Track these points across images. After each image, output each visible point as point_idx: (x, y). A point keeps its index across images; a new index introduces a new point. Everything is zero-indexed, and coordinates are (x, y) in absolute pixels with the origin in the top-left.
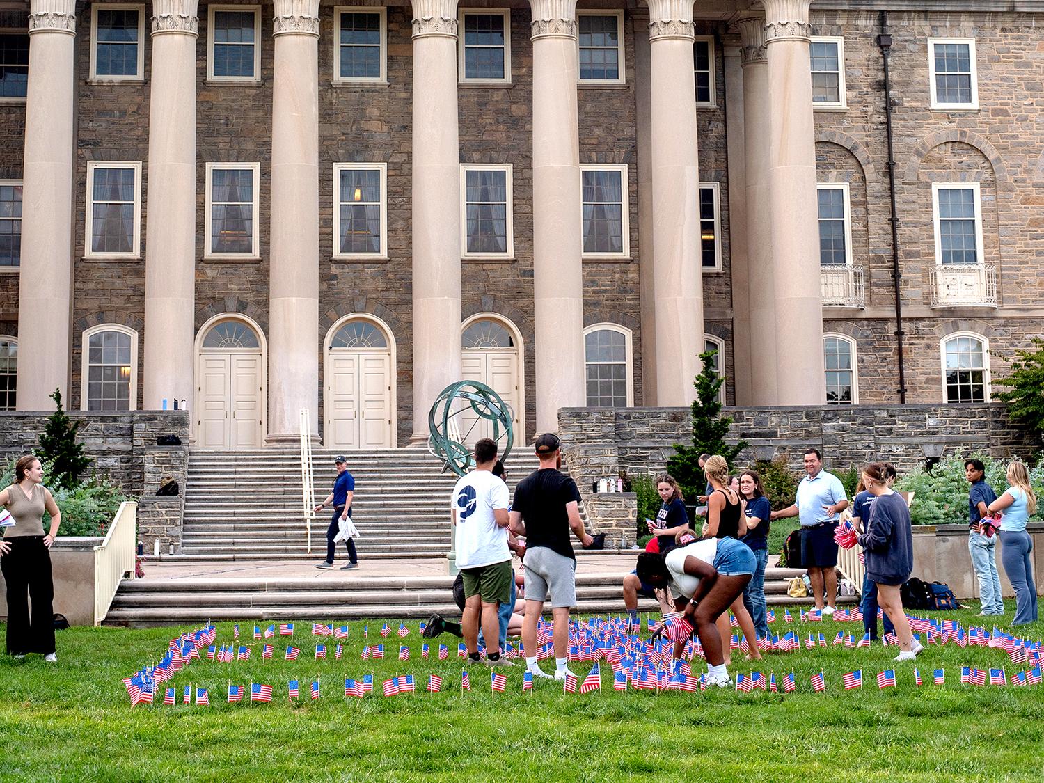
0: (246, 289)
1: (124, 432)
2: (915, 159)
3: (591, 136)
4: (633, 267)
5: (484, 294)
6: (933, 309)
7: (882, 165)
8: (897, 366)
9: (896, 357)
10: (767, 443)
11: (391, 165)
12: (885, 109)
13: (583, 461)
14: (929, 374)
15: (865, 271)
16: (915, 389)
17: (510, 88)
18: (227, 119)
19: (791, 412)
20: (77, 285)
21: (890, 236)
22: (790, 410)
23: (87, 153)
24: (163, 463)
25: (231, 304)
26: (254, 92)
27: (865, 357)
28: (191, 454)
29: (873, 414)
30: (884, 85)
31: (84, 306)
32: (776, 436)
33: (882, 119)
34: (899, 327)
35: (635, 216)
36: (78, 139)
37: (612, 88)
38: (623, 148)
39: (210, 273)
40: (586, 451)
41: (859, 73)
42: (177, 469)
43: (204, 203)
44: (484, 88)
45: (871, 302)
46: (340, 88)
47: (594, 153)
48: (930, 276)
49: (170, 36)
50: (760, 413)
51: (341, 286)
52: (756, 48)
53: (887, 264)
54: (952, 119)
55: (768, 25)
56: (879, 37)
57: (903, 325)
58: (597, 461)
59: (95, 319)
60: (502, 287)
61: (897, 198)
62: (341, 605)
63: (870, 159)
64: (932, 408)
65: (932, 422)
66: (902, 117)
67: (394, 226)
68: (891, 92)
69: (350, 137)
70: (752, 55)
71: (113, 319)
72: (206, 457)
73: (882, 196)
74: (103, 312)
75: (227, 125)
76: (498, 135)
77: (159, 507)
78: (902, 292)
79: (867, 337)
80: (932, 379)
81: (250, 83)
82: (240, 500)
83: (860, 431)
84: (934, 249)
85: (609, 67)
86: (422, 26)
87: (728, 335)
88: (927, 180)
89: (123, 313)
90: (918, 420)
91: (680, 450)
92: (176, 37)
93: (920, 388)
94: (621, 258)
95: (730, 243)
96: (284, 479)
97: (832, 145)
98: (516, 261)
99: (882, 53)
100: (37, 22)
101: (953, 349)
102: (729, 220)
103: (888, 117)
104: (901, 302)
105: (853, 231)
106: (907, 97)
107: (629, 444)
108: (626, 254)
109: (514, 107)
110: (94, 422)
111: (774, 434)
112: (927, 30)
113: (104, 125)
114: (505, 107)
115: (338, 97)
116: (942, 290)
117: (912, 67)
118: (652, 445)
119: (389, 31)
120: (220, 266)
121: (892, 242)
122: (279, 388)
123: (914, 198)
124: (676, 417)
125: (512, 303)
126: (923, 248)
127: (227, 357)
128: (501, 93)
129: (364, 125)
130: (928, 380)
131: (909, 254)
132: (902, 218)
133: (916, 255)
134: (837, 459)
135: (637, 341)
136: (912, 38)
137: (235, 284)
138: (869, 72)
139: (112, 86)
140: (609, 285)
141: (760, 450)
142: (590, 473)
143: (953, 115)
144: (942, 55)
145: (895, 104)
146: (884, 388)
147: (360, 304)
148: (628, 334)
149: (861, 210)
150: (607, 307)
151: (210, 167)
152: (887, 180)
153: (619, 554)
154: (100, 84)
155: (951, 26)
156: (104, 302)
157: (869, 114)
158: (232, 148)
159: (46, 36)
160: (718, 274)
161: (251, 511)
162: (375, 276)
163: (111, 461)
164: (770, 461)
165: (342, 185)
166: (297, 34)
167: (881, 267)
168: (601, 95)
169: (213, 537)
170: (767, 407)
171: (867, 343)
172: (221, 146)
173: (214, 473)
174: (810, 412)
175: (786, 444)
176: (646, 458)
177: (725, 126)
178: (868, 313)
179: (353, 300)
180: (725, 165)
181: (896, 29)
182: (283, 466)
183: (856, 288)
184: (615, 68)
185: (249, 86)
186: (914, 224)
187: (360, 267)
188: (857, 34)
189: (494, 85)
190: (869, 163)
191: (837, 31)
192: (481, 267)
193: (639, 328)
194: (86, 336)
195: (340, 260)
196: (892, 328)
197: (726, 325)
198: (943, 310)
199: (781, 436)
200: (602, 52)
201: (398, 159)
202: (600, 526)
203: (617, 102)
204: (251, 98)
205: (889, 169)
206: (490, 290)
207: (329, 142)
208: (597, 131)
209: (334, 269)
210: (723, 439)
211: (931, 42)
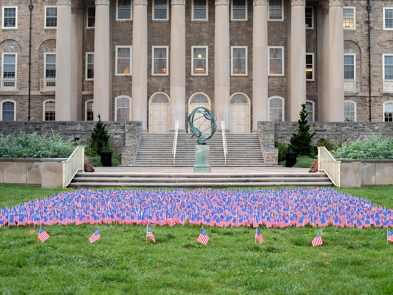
0: (165, 85)
1: (122, 127)
2: (377, 46)
3: (272, 37)
4: (285, 79)
5: (238, 86)
6: (381, 94)
7: (366, 48)
8: (369, 111)
9: (369, 108)
10: (323, 133)
11: (210, 46)
12: (368, 30)
13: (263, 138)
14: (379, 113)
15: (360, 81)
16: (374, 118)
17: (247, 22)
18: (158, 32)
19: (331, 124)
20: (113, 84)
21: (368, 70)
22: (331, 123)
23: (115, 43)
24: (131, 137)
25: (160, 89)
26: (167, 24)
27: (359, 108)
28: (142, 134)
29: (358, 125)
30: (368, 22)
31: (115, 90)
32: (326, 131)
33: (367, 33)
34: (370, 99)
35: (286, 63)
36: (113, 39)
37: (280, 22)
38: (283, 41)
39: (153, 80)
40: (264, 135)
41: (360, 18)
42: (136, 139)
43: (151, 58)
44: (239, 22)
45: (361, 91)
46: (193, 22)
47: (273, 43)
48: (381, 83)
49: (138, 6)
50: (321, 124)
51: (194, 84)
52: (326, 9)
53: (367, 79)
54: (390, 33)
55: (329, 1)
56: (367, 7)
57: (372, 98)
58: (267, 138)
59: (119, 94)
60: (244, 84)
61: (371, 58)
62: (150, 182)
63: (363, 46)
64: (377, 123)
65: (377, 128)
66: (373, 32)
67: (210, 65)
68: (370, 24)
69: (197, 38)
70: (325, 11)
71: (124, 94)
72: (147, 135)
73: (366, 57)
74: (121, 92)
75: (158, 34)
76: (243, 37)
77: (128, 150)
78: (371, 88)
79: (360, 102)
80: (380, 115)
81: (165, 21)
82: (155, 148)
83: (354, 130)
84: (382, 75)
85: (279, 15)
86: (218, 2)
87: (316, 101)
88: (381, 53)
89: (127, 92)
90: (372, 127)
91: (294, 135)
92: (140, 6)
93: (376, 118)
94: (281, 76)
95: (317, 72)
96: (170, 142)
97: (351, 41)
98: (248, 76)
99: (368, 12)
100: (97, 2)
101: (387, 106)
102: (317, 65)
103: (369, 32)
104: (371, 91)
105: (356, 68)
106: (376, 26)
107: (279, 133)
108: (283, 74)
109: (248, 28)
110: (113, 124)
111: (326, 130)
112: (383, 5)
113: (121, 34)
114: (245, 28)
115: (193, 25)
116: (384, 87)
117: (377, 16)
118: (287, 133)
119: (209, 4)
120: (157, 78)
121: (369, 72)
122: (173, 115)
123: (377, 58)
124: (294, 125)
125: (247, 89)
126: (379, 74)
127: (159, 106)
128: (244, 24)
129: (201, 34)
130: (379, 116)
131: (374, 76)
132: (372, 65)
133: (377, 76)
134: (346, 139)
135: (286, 102)
136: (378, 7)
137: (161, 83)
138: (363, 18)
139: (123, 22)
140: (277, 84)
141: (321, 135)
142: (265, 141)
143: (390, 32)
144: (388, 13)
145: (371, 28)
146: (365, 118)
147: (199, 90)
148: (283, 99)
149: (359, 62)
150: (277, 91)
151: (153, 47)
152: (368, 53)
153: (272, 167)
154: (119, 21)
155: (391, 3)
156: (121, 89)
157: (363, 31)
158: (160, 41)
159: (100, 6)
160: (313, 81)
161: (158, 152)
162: (204, 81)
163: (118, 136)
164: (324, 139)
165: (194, 53)
166: (178, 4)
167: (365, 80)
168: (276, 24)
169: (145, 159)
170: (324, 122)
171: (360, 104)
172: (156, 41)
173: (149, 140)
174: (338, 124)
175: (329, 134)
176: (285, 137)
177: (317, 35)
178: (360, 94)
179: (197, 88)
180: (316, 47)
181: (373, 4)
182: (170, 138)
183: (357, 86)
184: (280, 16)
185: (165, 22)
186: (376, 67)
187: (199, 78)
188: (360, 6)
189: (242, 21)
190: (362, 47)
191: (353, 5)
192: (237, 78)
193: (287, 98)
194: (116, 99)
195: (194, 76)
196: (368, 99)
197: (315, 98)
198: (384, 94)
199: (328, 131)
200: (277, 10)
201: (211, 44)
202: (266, 158)
203: (281, 27)
204: (166, 26)
205: (369, 49)
206: (240, 86)
207: (190, 39)
208: (275, 36)
209: (192, 79)
210: (308, 132)
211: (384, 9)
